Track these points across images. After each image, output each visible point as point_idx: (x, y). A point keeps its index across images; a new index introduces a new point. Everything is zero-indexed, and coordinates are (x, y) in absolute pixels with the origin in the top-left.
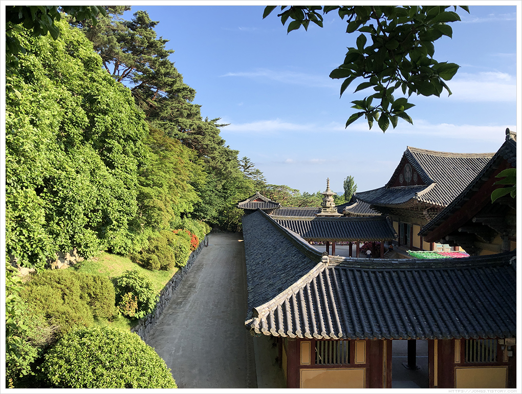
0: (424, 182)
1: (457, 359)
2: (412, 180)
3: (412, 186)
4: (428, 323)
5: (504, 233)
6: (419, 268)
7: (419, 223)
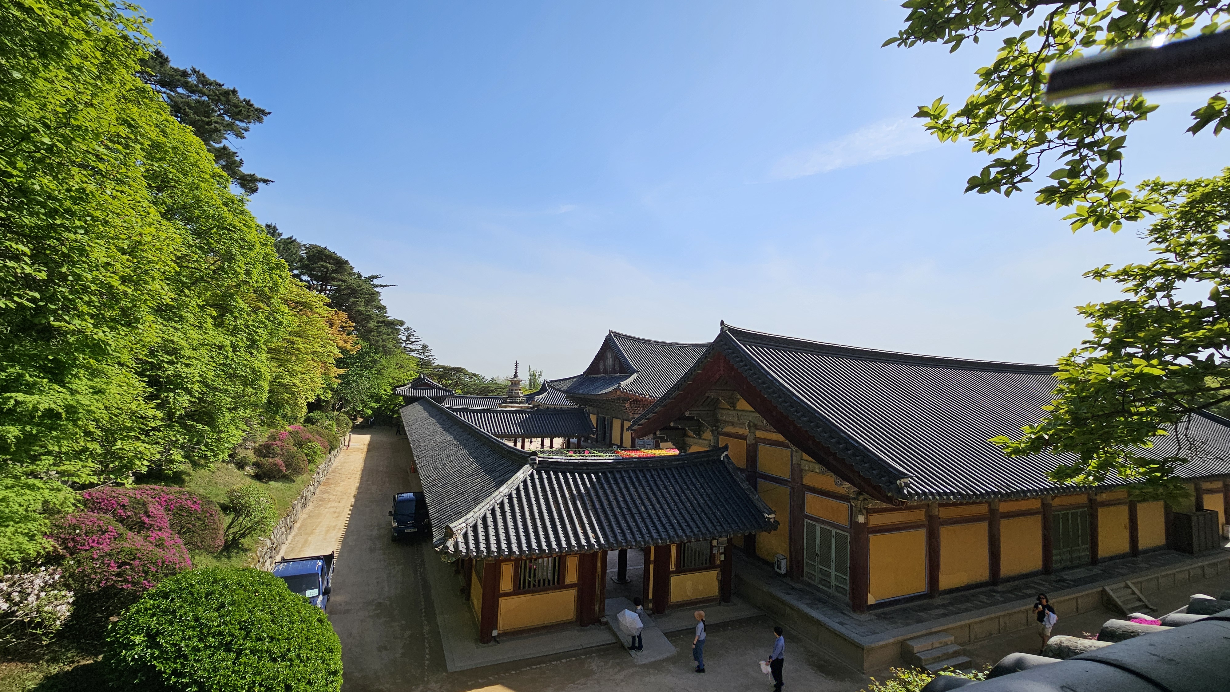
0: (626, 371)
1: (673, 566)
2: (614, 369)
3: (613, 375)
4: (648, 529)
5: (714, 428)
6: (635, 467)
7: (619, 416)
